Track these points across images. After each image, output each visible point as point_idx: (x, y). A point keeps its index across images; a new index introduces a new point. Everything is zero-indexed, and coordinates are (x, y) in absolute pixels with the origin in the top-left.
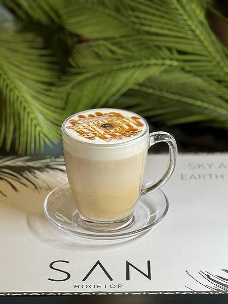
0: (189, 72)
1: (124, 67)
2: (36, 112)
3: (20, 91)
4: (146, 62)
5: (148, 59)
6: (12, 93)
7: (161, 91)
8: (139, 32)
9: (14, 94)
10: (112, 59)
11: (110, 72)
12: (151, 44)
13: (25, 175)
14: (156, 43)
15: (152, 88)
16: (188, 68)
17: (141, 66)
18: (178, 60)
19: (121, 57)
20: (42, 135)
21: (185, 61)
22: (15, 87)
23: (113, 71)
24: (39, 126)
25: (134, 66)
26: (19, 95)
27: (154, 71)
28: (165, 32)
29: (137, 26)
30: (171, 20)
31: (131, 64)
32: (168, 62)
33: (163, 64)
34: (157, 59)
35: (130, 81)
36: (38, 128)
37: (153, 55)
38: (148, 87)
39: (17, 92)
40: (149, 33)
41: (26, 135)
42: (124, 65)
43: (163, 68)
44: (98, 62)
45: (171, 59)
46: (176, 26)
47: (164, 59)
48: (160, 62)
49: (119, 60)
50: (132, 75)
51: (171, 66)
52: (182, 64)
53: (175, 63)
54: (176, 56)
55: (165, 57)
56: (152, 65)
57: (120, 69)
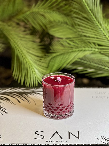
0: (103, 54)
1: (74, 51)
2: (35, 69)
3: (28, 59)
4: (84, 49)
5: (85, 47)
6: (24, 60)
7: (90, 62)
8: (81, 36)
9: (25, 60)
10: (69, 47)
11: (68, 53)
12: (86, 41)
13: (23, 96)
14: (89, 41)
15: (86, 61)
16: (102, 52)
17: (82, 50)
18: (98, 49)
19: (73, 46)
20: (37, 78)
21: (101, 49)
22: (26, 57)
23: (69, 52)
24: (36, 74)
25: (79, 51)
26: (28, 61)
27: (87, 53)
28: (93, 36)
29: (81, 33)
30: (96, 31)
31: (77, 50)
32: (94, 49)
33: (92, 50)
34: (88, 48)
35: (76, 57)
36: (35, 75)
37: (87, 46)
38: (84, 60)
39: (26, 60)
40: (85, 36)
41: (30, 78)
42: (74, 50)
43: (91, 52)
44: (63, 48)
45: (95, 48)
46: (98, 33)
47: (92, 48)
48: (90, 49)
49: (72, 47)
50: (77, 54)
51: (95, 51)
52: (100, 50)
53: (97, 50)
54: (97, 47)
55: (92, 47)
56: (87, 50)
57: (72, 52)
